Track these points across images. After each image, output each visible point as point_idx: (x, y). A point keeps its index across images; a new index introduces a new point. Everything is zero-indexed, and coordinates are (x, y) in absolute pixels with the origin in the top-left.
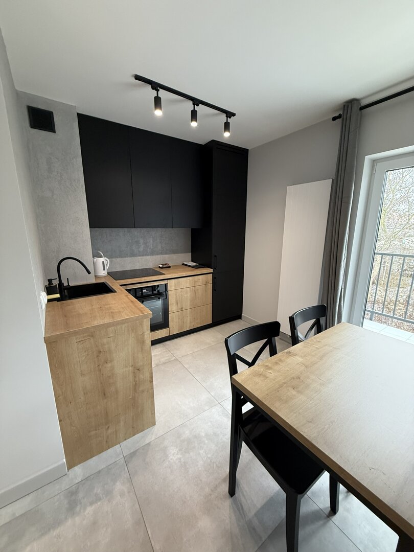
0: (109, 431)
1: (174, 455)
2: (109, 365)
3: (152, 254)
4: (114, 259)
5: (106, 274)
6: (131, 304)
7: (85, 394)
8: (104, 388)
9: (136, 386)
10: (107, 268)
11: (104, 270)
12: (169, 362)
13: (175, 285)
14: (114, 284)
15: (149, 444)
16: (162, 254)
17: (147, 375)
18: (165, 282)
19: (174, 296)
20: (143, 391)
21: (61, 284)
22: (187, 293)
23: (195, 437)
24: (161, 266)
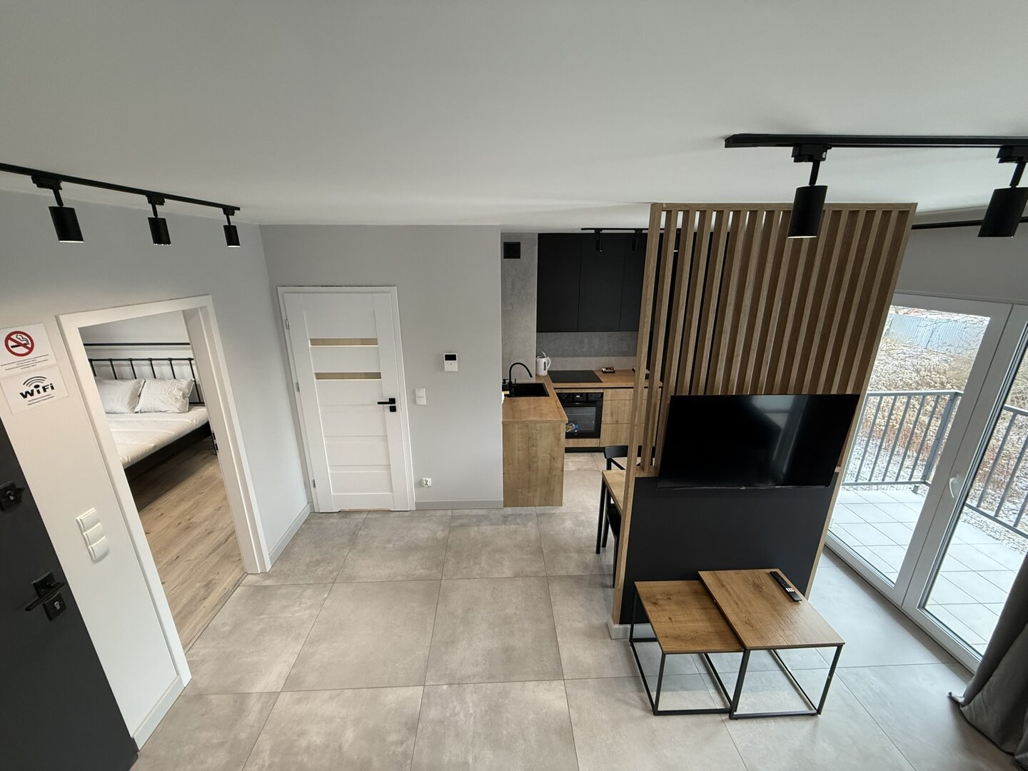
0: (530, 494)
1: (568, 524)
2: (535, 448)
3: (596, 355)
4: (556, 358)
5: (547, 373)
6: (556, 410)
7: (519, 462)
8: (530, 464)
9: (551, 470)
10: (547, 368)
11: (545, 369)
12: (591, 470)
13: (612, 396)
14: (551, 388)
15: (554, 514)
16: (608, 355)
17: (560, 465)
18: (601, 391)
19: (609, 407)
20: (555, 476)
21: (510, 382)
22: (625, 405)
23: (588, 522)
24: (604, 370)
